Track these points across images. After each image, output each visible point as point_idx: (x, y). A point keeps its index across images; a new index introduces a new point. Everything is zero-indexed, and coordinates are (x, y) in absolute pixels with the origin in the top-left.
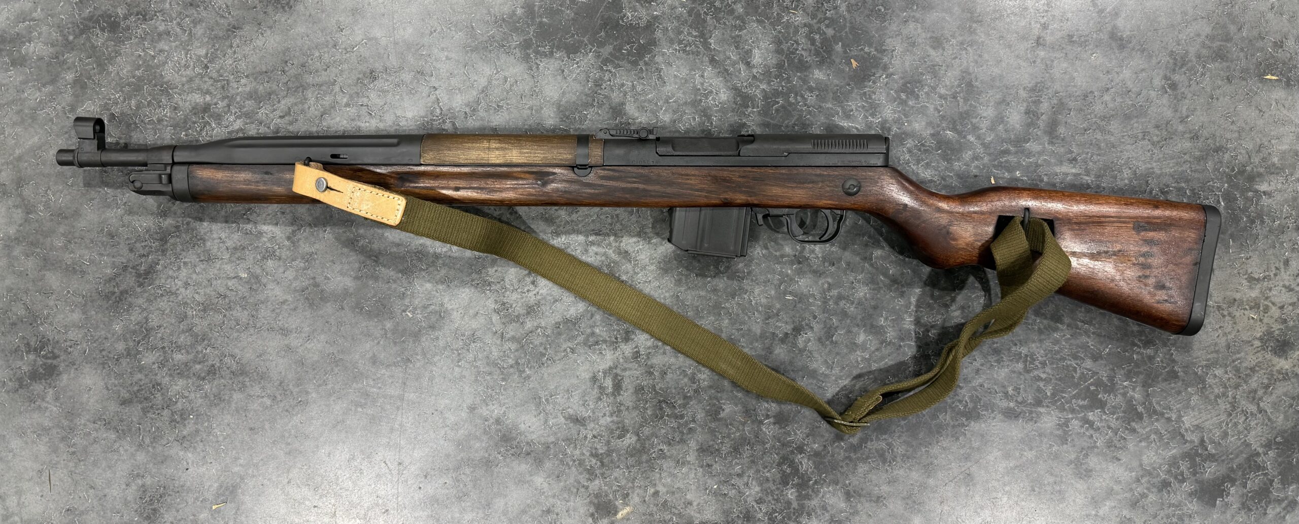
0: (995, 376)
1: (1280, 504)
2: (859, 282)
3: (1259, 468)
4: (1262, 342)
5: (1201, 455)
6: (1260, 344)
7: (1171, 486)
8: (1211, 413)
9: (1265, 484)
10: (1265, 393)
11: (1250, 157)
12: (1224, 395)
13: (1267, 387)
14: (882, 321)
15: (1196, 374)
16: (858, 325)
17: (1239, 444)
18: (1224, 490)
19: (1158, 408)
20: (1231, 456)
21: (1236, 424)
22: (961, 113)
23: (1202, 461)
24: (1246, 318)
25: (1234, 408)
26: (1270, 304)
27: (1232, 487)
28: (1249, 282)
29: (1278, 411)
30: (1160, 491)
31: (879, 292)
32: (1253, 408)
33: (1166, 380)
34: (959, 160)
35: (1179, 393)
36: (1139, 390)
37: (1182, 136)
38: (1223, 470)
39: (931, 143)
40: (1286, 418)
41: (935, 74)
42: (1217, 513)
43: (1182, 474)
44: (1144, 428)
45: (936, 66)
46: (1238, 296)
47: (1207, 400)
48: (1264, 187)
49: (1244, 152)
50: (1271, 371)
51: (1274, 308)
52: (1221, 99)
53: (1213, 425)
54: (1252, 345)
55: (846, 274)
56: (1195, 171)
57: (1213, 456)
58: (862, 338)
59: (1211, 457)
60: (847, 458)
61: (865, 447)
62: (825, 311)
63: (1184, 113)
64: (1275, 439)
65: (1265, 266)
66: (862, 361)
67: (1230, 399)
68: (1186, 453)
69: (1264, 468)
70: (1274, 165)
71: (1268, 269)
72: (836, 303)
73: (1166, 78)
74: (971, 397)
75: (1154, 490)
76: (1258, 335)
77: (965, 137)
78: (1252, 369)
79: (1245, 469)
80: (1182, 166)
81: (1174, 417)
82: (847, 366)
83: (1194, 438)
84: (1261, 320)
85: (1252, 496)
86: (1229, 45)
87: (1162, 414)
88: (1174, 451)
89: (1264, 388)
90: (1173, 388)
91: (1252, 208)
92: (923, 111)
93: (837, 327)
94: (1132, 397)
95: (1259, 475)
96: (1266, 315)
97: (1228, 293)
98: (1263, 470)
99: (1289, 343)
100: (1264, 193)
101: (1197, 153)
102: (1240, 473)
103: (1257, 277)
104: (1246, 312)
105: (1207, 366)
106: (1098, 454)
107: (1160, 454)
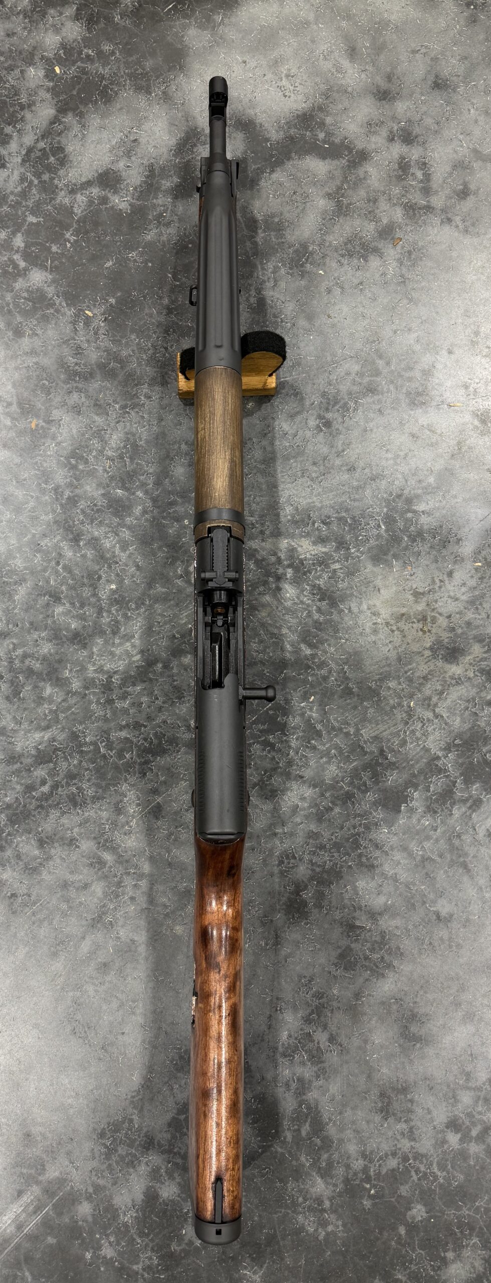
0: (177, 711)
1: (465, 804)
2: (43, 639)
3: (440, 771)
4: (432, 652)
5: (381, 764)
6: (430, 653)
7: (355, 797)
8: (388, 723)
9: (448, 786)
10: (440, 699)
11: (406, 481)
12: (400, 705)
13: (441, 693)
14: (67, 673)
15: (370, 688)
16: (44, 680)
17: (418, 750)
18: (407, 796)
19: (336, 724)
20: (411, 763)
21: (413, 732)
22: (128, 472)
23: (383, 770)
24: (414, 632)
25: (410, 716)
26: (437, 615)
27: (415, 792)
28: (415, 596)
29: (455, 714)
30: (345, 803)
31: (62, 646)
32: (430, 715)
33: (342, 697)
34: (130, 515)
35: (355, 708)
36: (316, 710)
37: (340, 469)
38: (405, 776)
39: (101, 502)
40: (463, 721)
41: (102, 439)
42: (403, 818)
43: (365, 784)
44: (324, 745)
45: (101, 430)
46: (404, 610)
47: (383, 712)
48: (421, 507)
49: (400, 476)
50: (444, 677)
51: (441, 618)
52: (375, 430)
53: (391, 734)
54: (423, 656)
55: (29, 633)
56: (354, 500)
57: (394, 764)
58: (48, 690)
59: (392, 766)
60: (38, 807)
61: (56, 794)
62: (11, 670)
63: (340, 449)
64: (453, 742)
65: (429, 581)
66: (49, 713)
67: (405, 708)
68: (367, 763)
69: (446, 771)
70: (429, 485)
71: (433, 582)
72: (22, 662)
73: (320, 417)
74: (156, 734)
75: (339, 802)
76: (428, 645)
77: (134, 494)
78: (425, 678)
79: (427, 774)
80: (341, 497)
81: (352, 731)
82: (35, 719)
83: (373, 748)
84: (429, 631)
85: (436, 799)
86: (379, 379)
87: (341, 729)
88: (355, 764)
89: (438, 694)
90: (348, 704)
91: (412, 528)
92: (92, 473)
93: (24, 684)
94: (310, 717)
95: (441, 778)
96: (434, 626)
97: (395, 609)
98: (445, 773)
99: (459, 649)
100: (423, 512)
101: (355, 484)
102: (422, 778)
103: (421, 590)
104: (414, 625)
105: (379, 679)
106: (282, 774)
107: (341, 767)
